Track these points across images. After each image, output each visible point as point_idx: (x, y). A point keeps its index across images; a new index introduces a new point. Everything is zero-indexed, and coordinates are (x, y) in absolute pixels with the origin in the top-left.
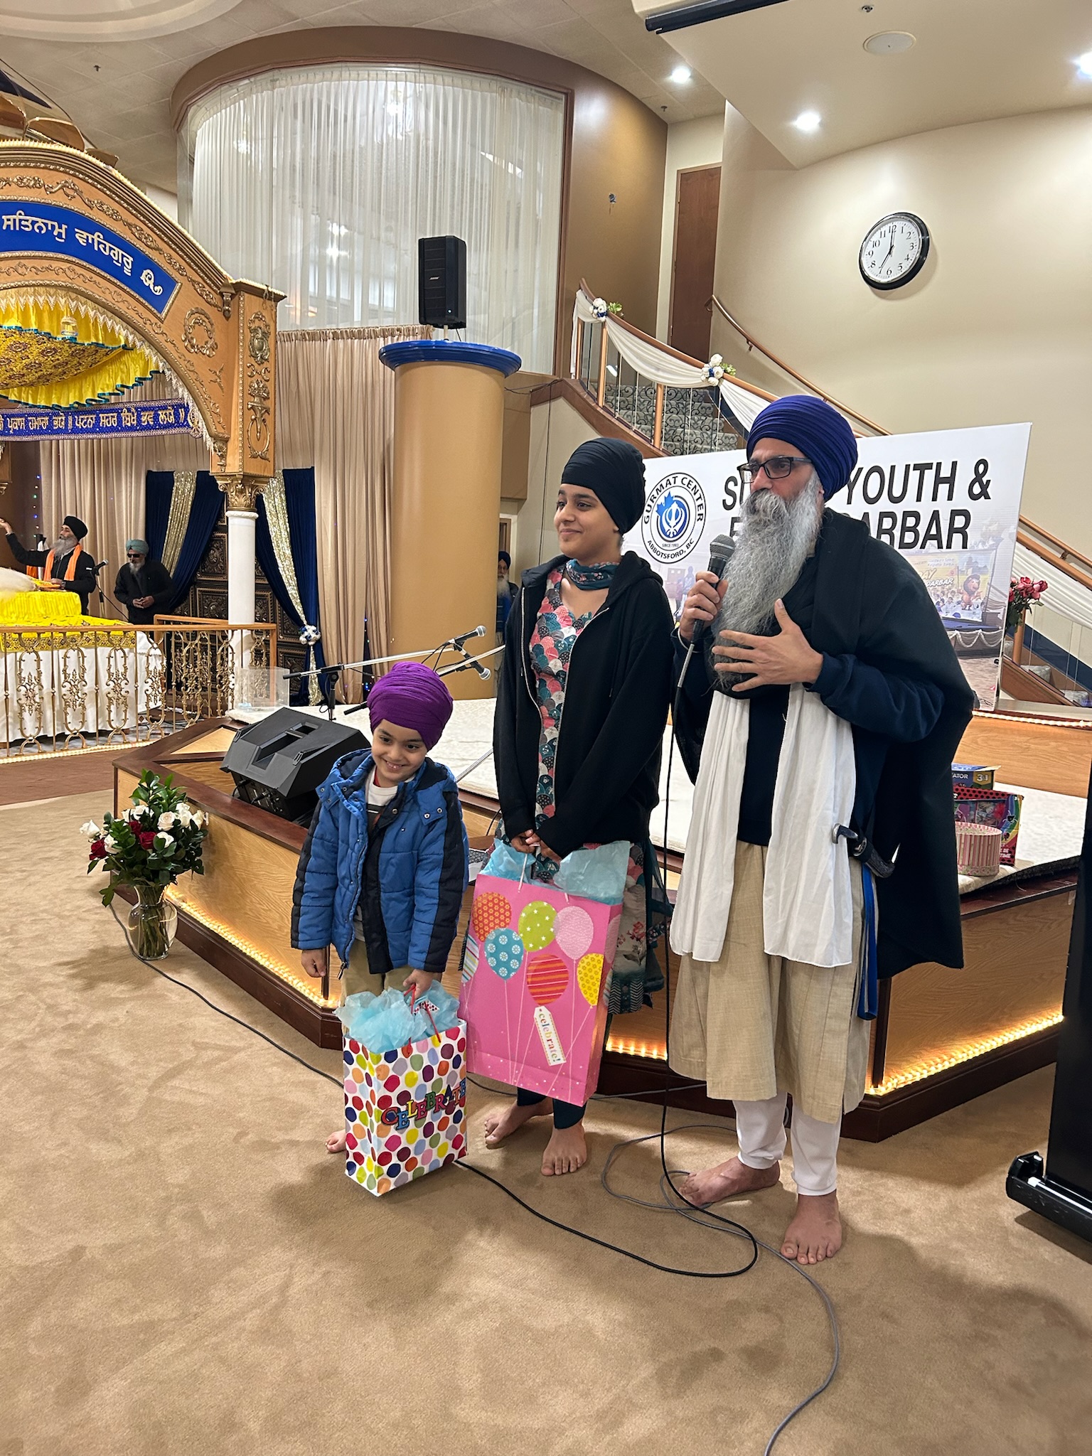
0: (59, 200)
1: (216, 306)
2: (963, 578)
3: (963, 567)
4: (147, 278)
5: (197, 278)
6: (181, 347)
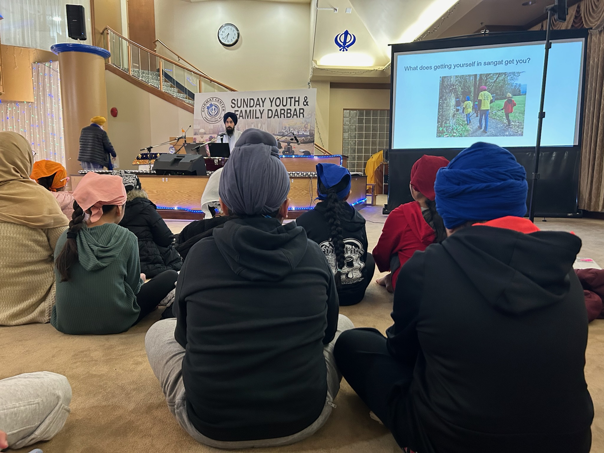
2: (304, 125)
3: (304, 122)
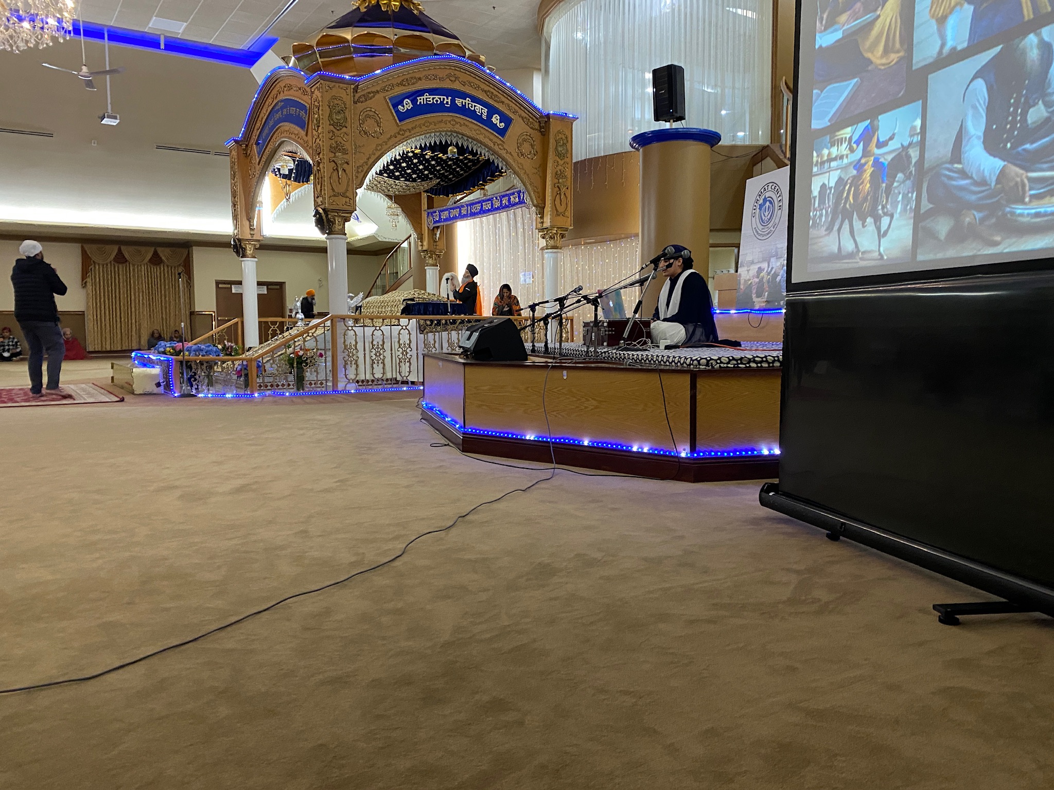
0: (447, 85)
1: (537, 130)
5: (524, 115)
6: (515, 155)
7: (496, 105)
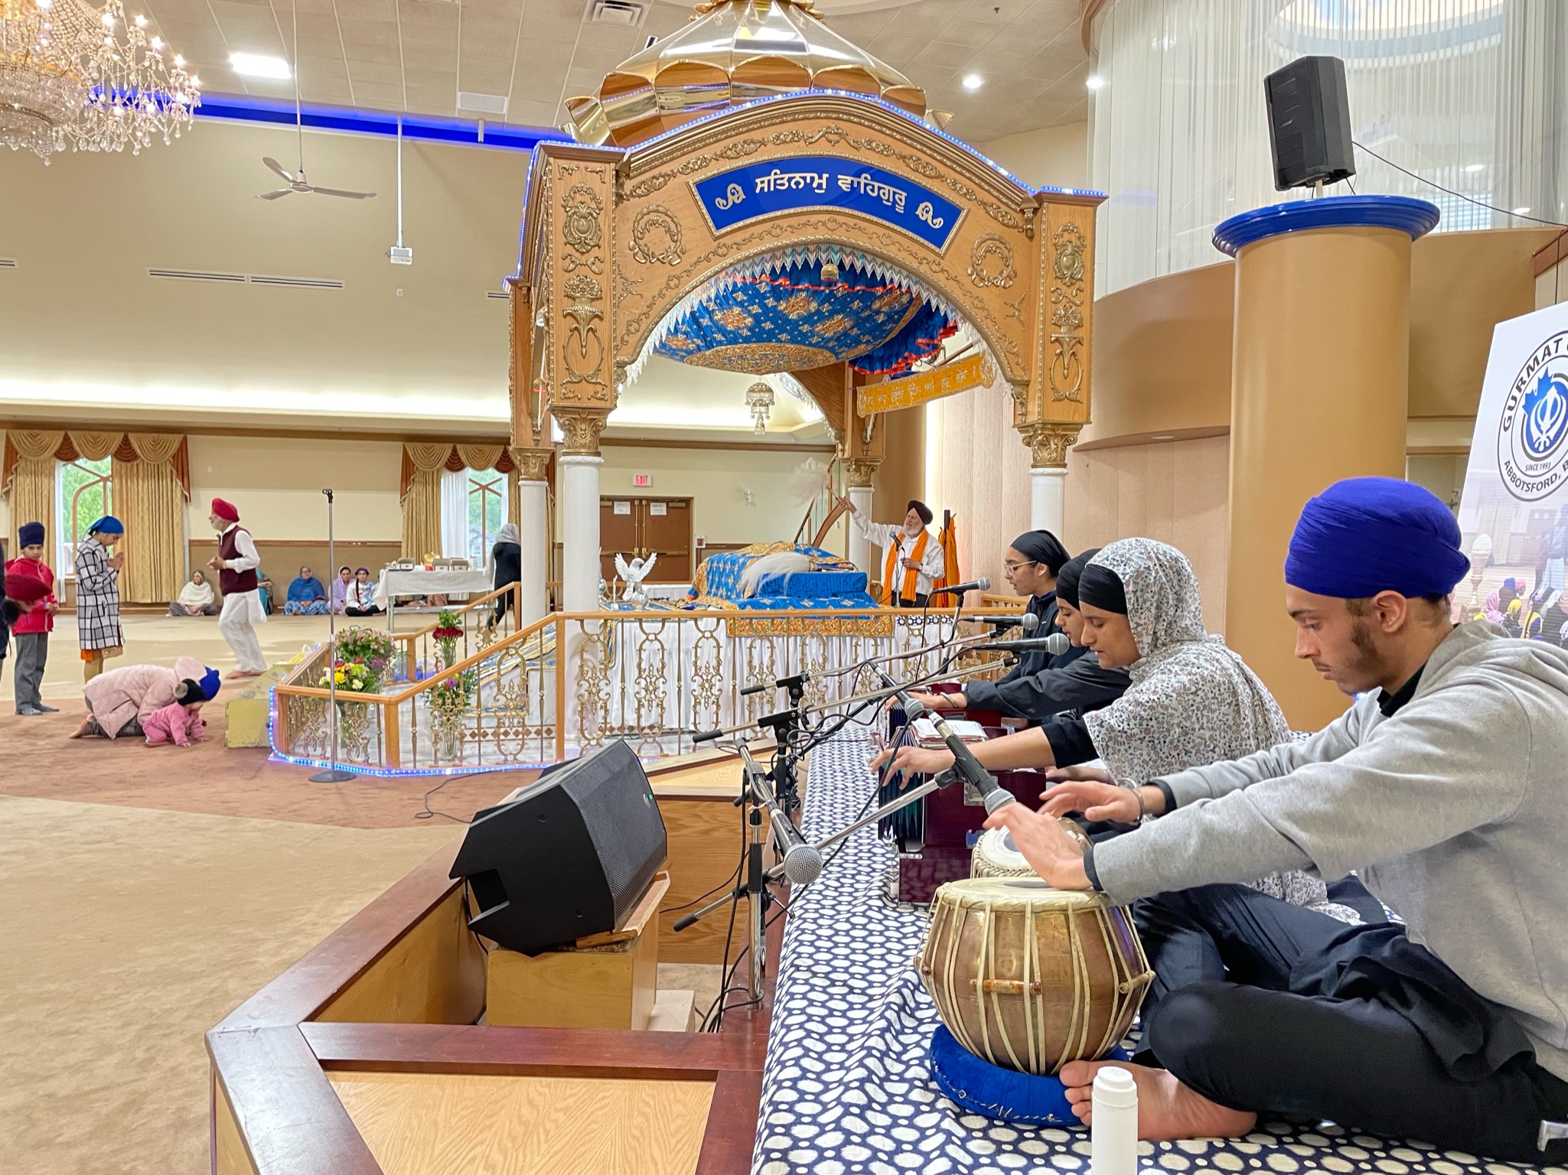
1: (1015, 227)
4: (925, 212)
5: (989, 199)
6: (967, 282)
7: (925, 182)
